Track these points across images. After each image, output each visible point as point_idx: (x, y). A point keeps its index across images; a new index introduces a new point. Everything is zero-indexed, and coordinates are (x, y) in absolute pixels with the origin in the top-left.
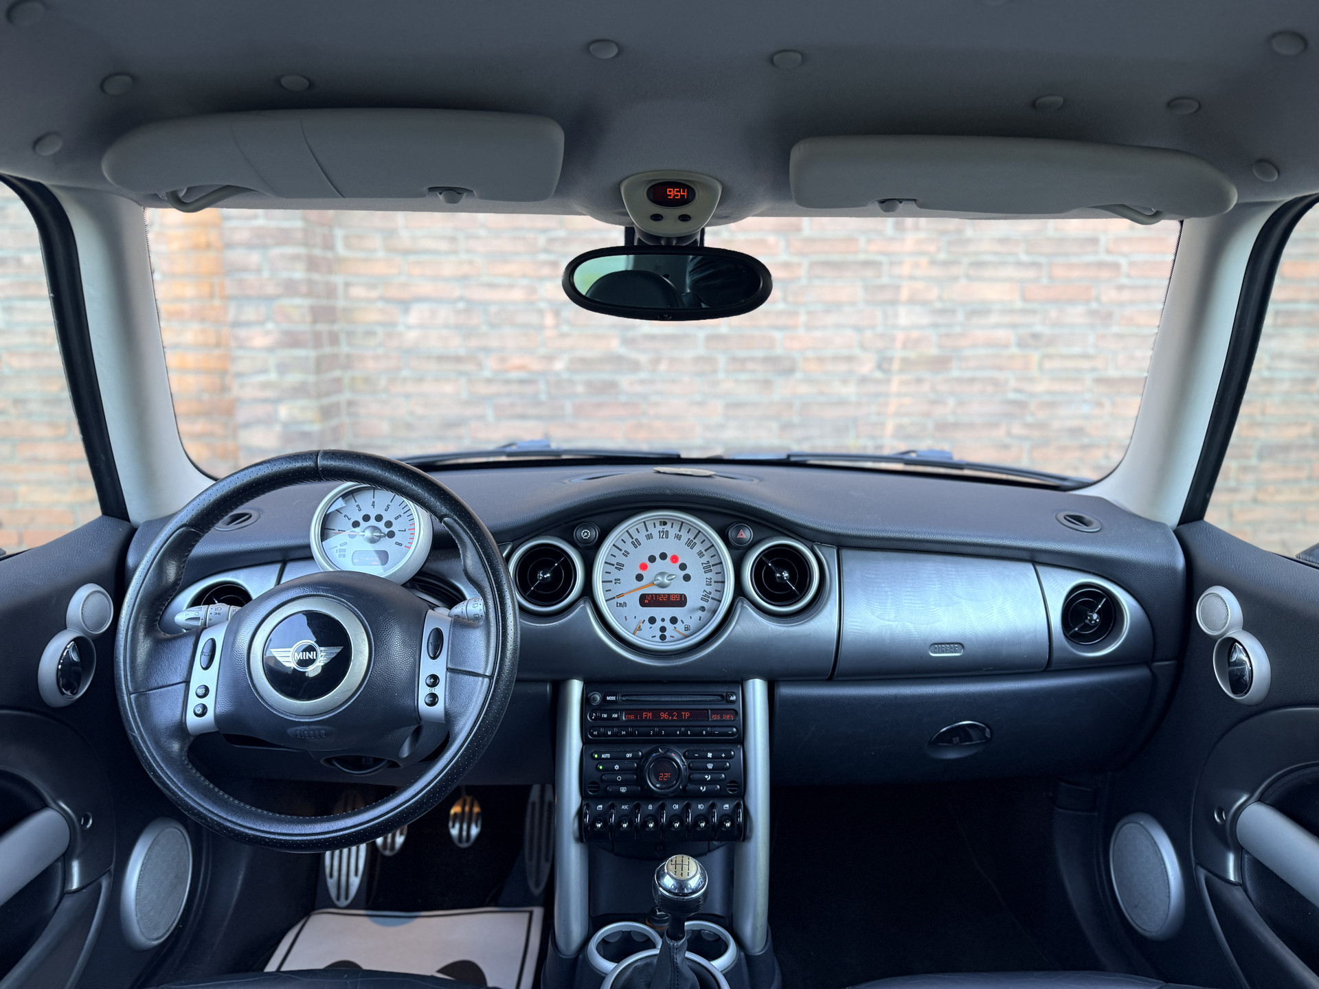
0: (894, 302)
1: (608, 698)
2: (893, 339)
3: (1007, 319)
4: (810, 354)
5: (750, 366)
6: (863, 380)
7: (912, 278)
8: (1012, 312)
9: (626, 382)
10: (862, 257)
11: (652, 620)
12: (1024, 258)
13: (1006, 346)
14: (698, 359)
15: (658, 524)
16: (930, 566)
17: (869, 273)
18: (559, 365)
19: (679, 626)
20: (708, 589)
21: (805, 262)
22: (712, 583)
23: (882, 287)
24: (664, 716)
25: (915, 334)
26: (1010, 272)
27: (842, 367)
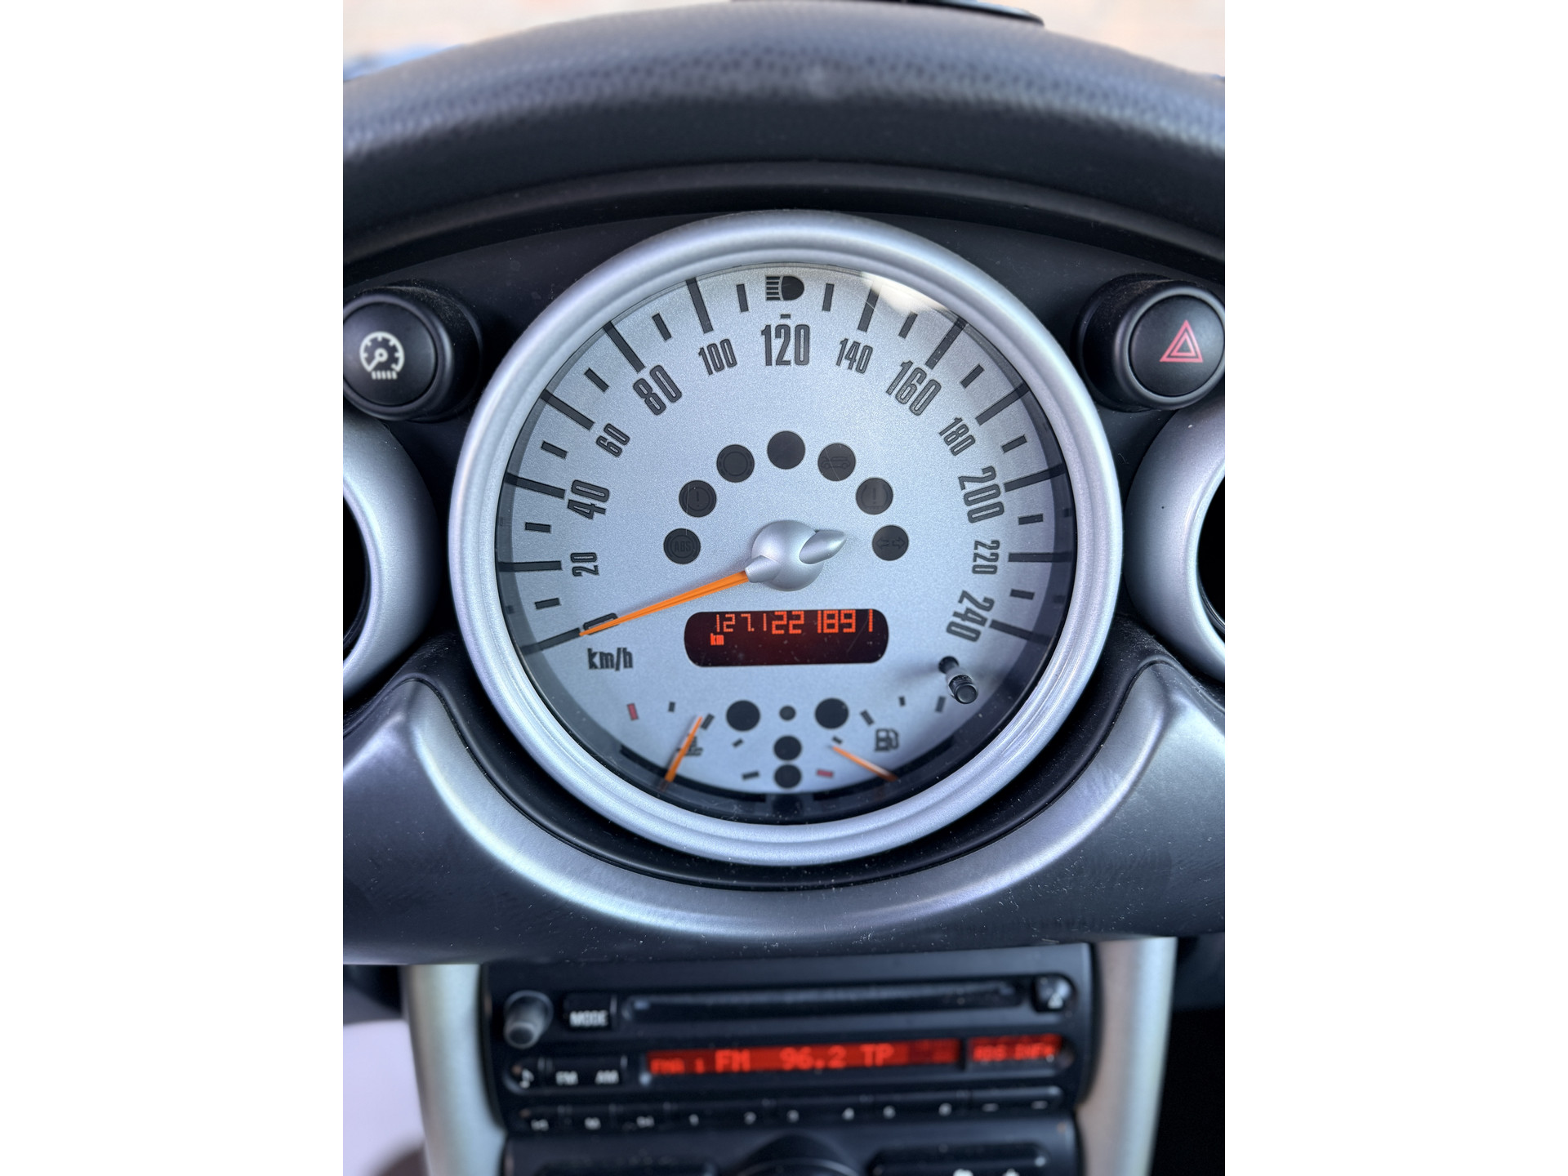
11: (743, 716)
15: (756, 294)
20: (982, 586)
22: (1002, 563)
24: (797, 1058)
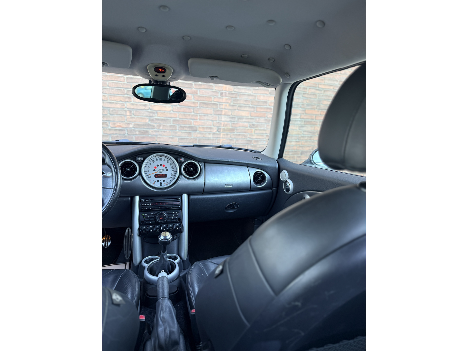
0: (221, 115)
1: (146, 200)
2: (221, 124)
3: (247, 120)
4: (200, 126)
5: (185, 128)
6: (214, 134)
7: (225, 109)
8: (248, 119)
9: (150, 131)
10: (213, 102)
11: (158, 181)
12: (250, 105)
13: (247, 127)
14: (171, 126)
15: (159, 157)
16: (225, 167)
17: (215, 107)
18: (131, 126)
19: (165, 182)
20: (173, 173)
21: (199, 102)
22: (174, 171)
23: (218, 110)
24: (161, 204)
25: (226, 123)
26: (247, 109)
27: (209, 130)
